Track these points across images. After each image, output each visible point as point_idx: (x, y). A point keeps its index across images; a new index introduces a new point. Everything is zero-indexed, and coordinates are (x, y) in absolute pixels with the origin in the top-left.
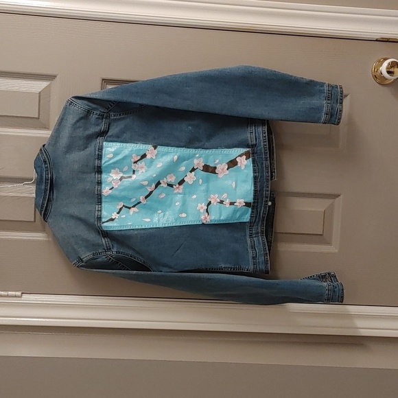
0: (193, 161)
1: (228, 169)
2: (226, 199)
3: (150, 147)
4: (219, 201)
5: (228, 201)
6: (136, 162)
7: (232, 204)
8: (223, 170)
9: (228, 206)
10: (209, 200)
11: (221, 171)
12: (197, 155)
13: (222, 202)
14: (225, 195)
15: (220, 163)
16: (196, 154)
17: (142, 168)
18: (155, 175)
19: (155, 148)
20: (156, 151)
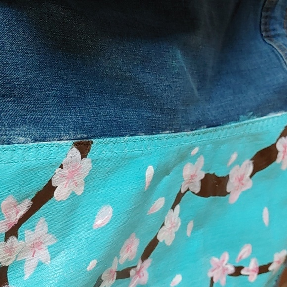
0: (181, 171)
1: (251, 176)
2: (248, 260)
3: (66, 149)
4: (231, 270)
5: (253, 265)
6: (13, 231)
7: (263, 269)
8: (240, 179)
9: (254, 277)
10: (210, 275)
11: (236, 184)
12: (196, 151)
13: (238, 271)
14: (246, 251)
15: (239, 162)
16: (192, 148)
17: (36, 245)
18: (93, 263)
19: (84, 148)
20: (87, 160)
